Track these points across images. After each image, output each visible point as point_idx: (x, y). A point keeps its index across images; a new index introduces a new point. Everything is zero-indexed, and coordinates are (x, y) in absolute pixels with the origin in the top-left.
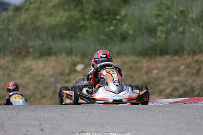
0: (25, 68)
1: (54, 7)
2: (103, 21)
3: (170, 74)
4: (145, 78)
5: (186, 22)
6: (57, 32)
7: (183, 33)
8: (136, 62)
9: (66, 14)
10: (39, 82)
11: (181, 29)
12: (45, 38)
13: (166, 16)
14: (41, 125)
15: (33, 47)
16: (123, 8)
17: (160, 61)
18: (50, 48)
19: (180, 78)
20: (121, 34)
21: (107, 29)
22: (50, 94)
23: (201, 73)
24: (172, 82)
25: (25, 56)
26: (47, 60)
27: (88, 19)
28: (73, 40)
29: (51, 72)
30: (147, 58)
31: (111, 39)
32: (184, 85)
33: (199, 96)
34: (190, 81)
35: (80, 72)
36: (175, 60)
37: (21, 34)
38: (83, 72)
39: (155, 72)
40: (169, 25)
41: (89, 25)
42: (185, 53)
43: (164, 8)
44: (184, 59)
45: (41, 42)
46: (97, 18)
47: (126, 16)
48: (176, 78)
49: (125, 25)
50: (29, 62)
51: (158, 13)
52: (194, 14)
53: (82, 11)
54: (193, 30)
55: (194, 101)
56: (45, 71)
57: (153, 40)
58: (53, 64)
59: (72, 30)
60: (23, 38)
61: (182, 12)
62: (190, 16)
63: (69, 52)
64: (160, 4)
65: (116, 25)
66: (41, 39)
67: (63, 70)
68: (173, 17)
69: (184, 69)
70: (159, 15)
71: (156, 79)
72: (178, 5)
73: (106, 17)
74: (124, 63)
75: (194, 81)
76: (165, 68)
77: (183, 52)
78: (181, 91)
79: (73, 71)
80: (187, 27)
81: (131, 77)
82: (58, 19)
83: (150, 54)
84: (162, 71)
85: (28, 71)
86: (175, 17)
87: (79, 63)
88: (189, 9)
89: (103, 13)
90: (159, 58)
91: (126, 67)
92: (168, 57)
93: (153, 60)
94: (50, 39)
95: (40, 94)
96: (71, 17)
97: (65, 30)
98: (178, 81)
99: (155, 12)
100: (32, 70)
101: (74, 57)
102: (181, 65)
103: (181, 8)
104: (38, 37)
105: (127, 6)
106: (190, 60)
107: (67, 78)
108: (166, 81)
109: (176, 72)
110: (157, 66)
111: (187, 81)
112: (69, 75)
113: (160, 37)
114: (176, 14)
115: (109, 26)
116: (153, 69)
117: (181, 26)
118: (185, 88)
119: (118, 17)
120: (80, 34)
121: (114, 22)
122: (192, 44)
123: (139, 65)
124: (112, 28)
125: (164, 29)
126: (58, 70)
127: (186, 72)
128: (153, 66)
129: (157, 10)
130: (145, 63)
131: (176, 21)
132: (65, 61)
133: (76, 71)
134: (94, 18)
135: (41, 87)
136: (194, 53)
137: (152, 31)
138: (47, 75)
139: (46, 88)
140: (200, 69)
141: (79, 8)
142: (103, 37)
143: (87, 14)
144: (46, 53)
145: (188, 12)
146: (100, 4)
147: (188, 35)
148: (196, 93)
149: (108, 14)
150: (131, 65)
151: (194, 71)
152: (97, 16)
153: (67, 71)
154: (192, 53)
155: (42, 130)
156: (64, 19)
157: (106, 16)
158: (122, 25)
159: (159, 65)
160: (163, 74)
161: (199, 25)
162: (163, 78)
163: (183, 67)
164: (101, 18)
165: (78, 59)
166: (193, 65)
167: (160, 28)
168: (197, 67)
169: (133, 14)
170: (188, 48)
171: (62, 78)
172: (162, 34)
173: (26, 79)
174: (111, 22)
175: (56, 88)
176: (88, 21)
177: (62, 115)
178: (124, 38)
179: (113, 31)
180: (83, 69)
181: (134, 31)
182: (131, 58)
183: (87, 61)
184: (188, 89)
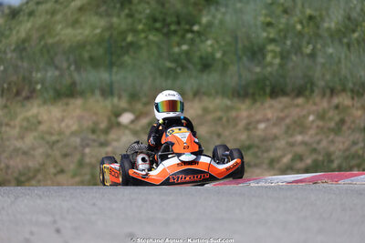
0: (27, 120)
1: (81, 9)
2: (168, 35)
3: (289, 131)
4: (243, 137)
5: (318, 36)
6: (86, 55)
7: (313, 55)
8: (228, 109)
9: (103, 23)
10: (52, 145)
11: (308, 50)
12: (65, 65)
13: (281, 26)
14: (55, 222)
15: (43, 82)
16: (205, 12)
17: (271, 107)
18: (74, 84)
19: (307, 138)
20: (201, 58)
21: (176, 50)
22: (72, 167)
23: (345, 128)
24: (292, 145)
25: (28, 98)
26: (67, 104)
27: (143, 31)
28: (115, 69)
29: (75, 128)
30: (248, 102)
31: (184, 68)
32: (314, 151)
33: (340, 169)
34: (324, 143)
35: (126, 127)
36: (297, 106)
37: (22, 59)
38: (132, 126)
39: (262, 126)
40: (289, 43)
41: (143, 43)
42: (317, 91)
43: (279, 11)
44: (315, 104)
45: (57, 73)
46: (157, 30)
47: (210, 25)
48: (299, 138)
49: (209, 42)
50: (35, 109)
51: (268, 19)
52: (332, 22)
53: (130, 16)
54: (330, 50)
55: (332, 178)
56: (63, 125)
57: (258, 69)
58: (78, 112)
59: (113, 51)
60: (25, 64)
61: (311, 18)
62: (326, 25)
63: (108, 91)
64: (272, 4)
65: (192, 42)
66: (56, 68)
67: (96, 124)
68: (294, 27)
69: (313, 121)
70: (269, 24)
71: (263, 140)
72: (303, 6)
73: (173, 27)
74: (206, 110)
75: (333, 142)
76: (281, 119)
77: (312, 91)
78: (309, 161)
79: (114, 124)
80: (319, 46)
81: (219, 136)
82: (87, 32)
83: (253, 94)
84: (275, 125)
85: (33, 124)
86: (299, 27)
87: (125, 110)
88: (324, 13)
89: (169, 20)
90: (269, 102)
91: (210, 117)
92: (285, 100)
93: (258, 104)
94: (73, 68)
95: (55, 166)
96: (111, 27)
97: (101, 51)
98: (304, 143)
99: (262, 19)
100: (40, 123)
101: (115, 100)
102: (309, 114)
103: (308, 12)
104: (51, 63)
105: (213, 9)
106: (325, 104)
107: (102, 138)
108: (281, 143)
109: (300, 126)
110: (266, 116)
111: (319, 143)
112: (107, 131)
113: (271, 64)
114: (301, 23)
115: (179, 45)
116: (259, 122)
117: (308, 43)
118: (314, 156)
119: (196, 28)
120: (126, 58)
121: (189, 36)
122: (328, 77)
123: (233, 114)
124: (185, 47)
125: (278, 49)
126: (88, 124)
127: (318, 127)
128: (258, 117)
129: (266, 15)
130: (244, 110)
131: (300, 34)
132: (99, 106)
133: (119, 124)
134: (152, 29)
135: (57, 153)
136: (333, 92)
137: (256, 53)
138: (68, 132)
139: (66, 155)
140: (342, 122)
141: (127, 11)
142: (169, 64)
143: (140, 21)
144: (66, 93)
145: (322, 19)
146: (163, 5)
147: (320, 60)
148: (335, 165)
149: (178, 23)
150: (219, 114)
151: (332, 124)
152: (158, 25)
153: (103, 125)
154: (328, 92)
155: (58, 231)
156: (98, 31)
157: (175, 25)
158: (202, 42)
159: (270, 114)
160: (275, 130)
161: (340, 41)
162: (275, 138)
163: (311, 118)
164: (165, 30)
165: (123, 104)
166: (331, 114)
167: (271, 47)
168: (337, 118)
169: (221, 22)
170: (321, 83)
171: (94, 137)
172: (274, 57)
173: (30, 139)
174: (183, 37)
175: (83, 155)
176: (143, 35)
177: (94, 204)
178: (206, 65)
179: (187, 53)
180: (132, 122)
181: (224, 54)
182: (219, 101)
183: (139, 106)
184: (320, 158)
